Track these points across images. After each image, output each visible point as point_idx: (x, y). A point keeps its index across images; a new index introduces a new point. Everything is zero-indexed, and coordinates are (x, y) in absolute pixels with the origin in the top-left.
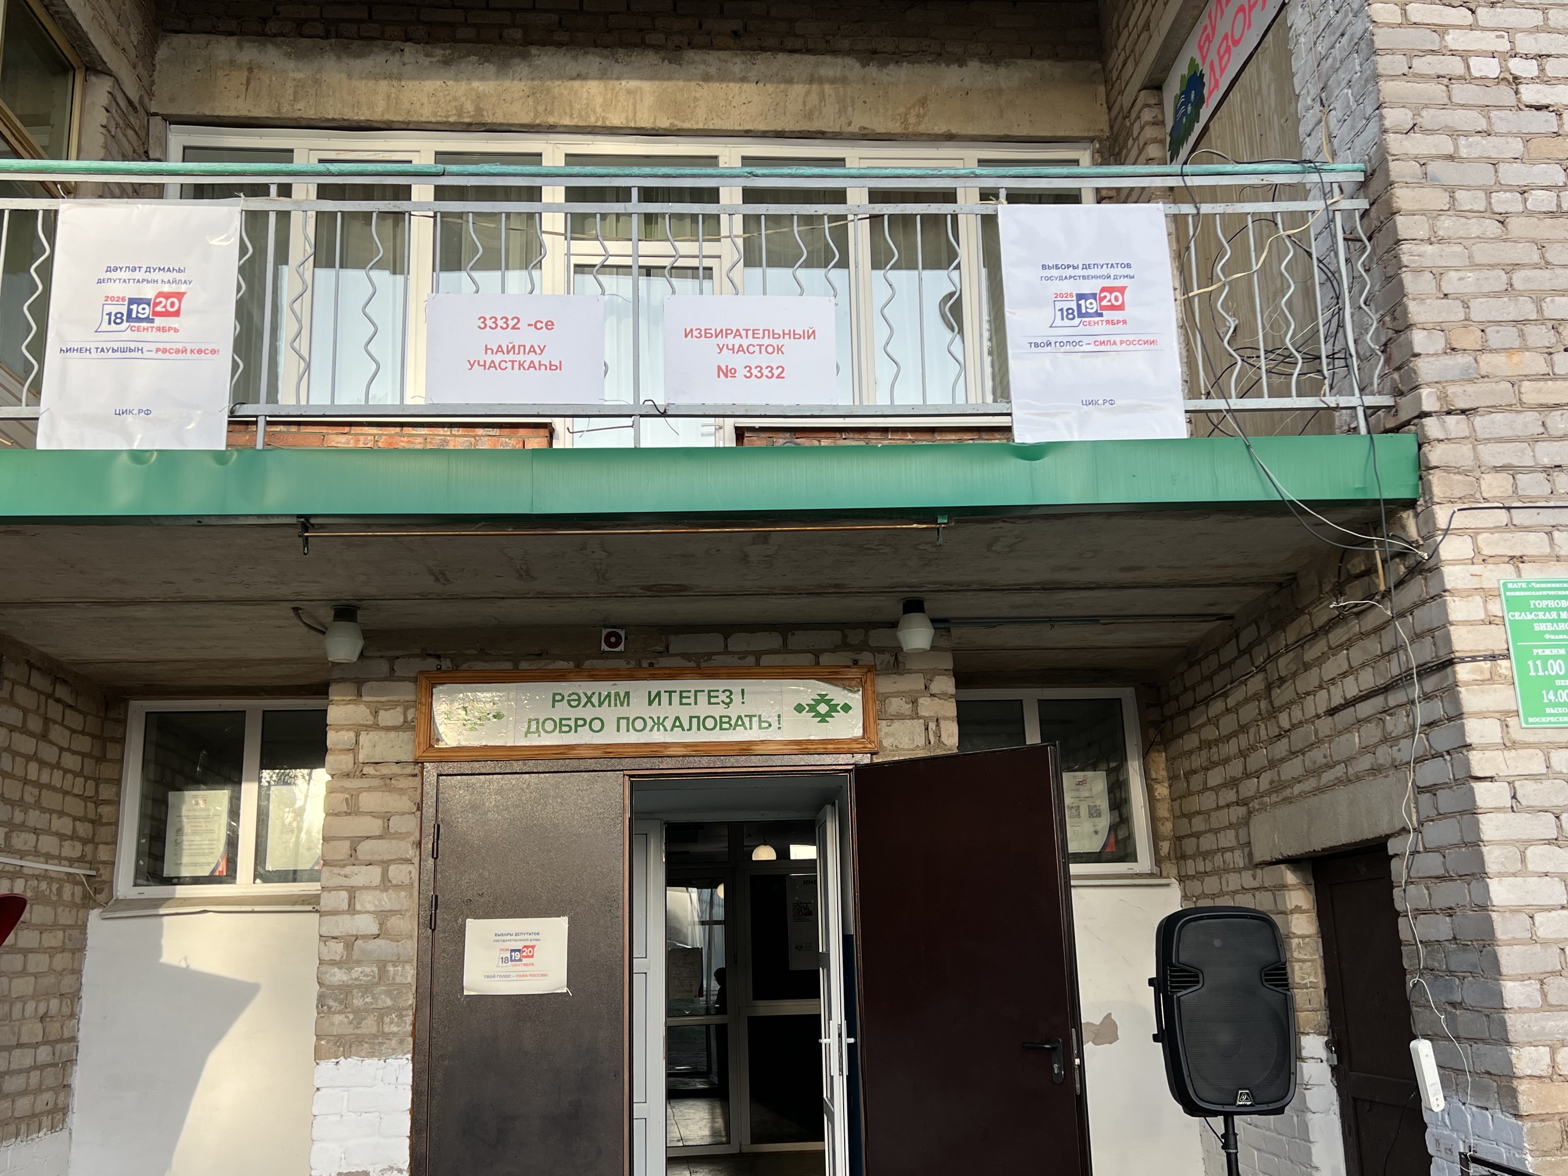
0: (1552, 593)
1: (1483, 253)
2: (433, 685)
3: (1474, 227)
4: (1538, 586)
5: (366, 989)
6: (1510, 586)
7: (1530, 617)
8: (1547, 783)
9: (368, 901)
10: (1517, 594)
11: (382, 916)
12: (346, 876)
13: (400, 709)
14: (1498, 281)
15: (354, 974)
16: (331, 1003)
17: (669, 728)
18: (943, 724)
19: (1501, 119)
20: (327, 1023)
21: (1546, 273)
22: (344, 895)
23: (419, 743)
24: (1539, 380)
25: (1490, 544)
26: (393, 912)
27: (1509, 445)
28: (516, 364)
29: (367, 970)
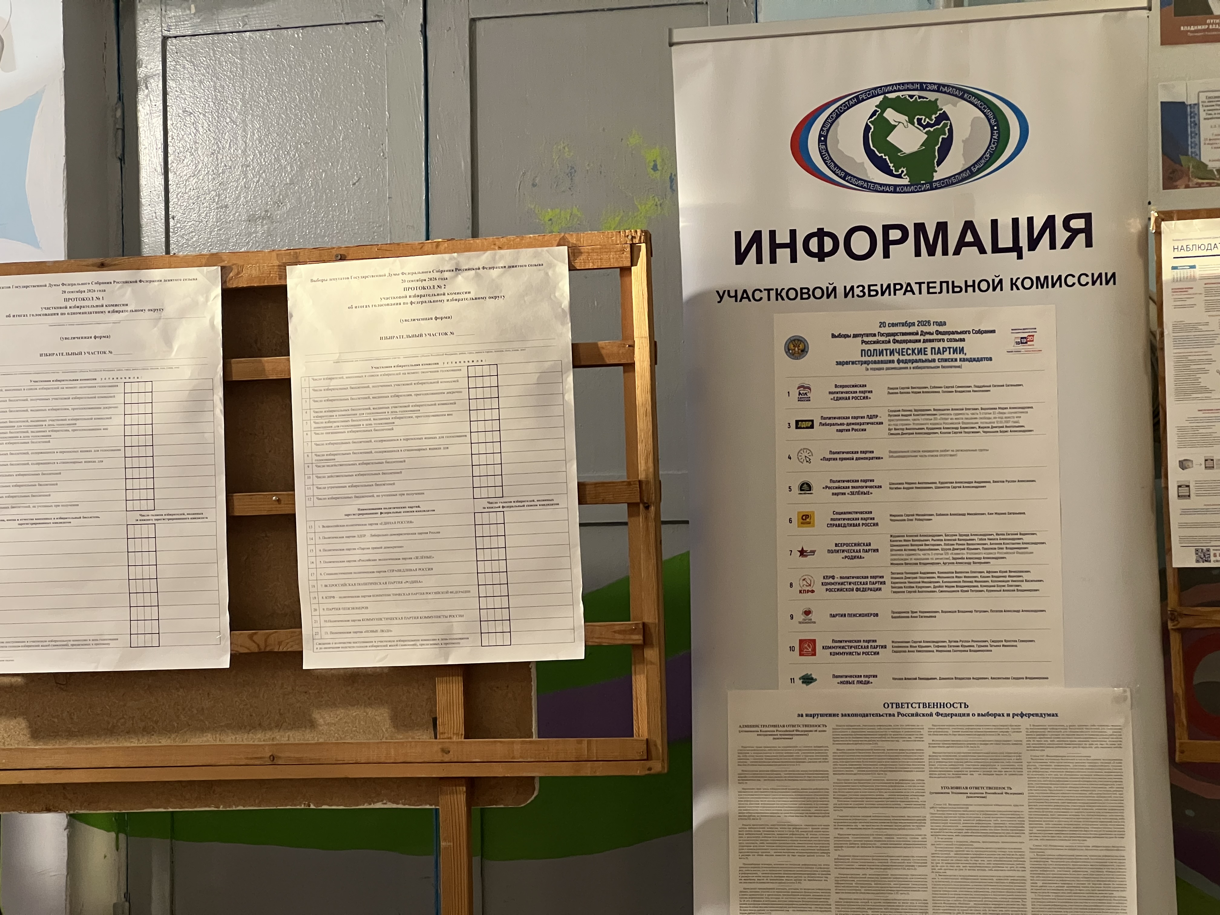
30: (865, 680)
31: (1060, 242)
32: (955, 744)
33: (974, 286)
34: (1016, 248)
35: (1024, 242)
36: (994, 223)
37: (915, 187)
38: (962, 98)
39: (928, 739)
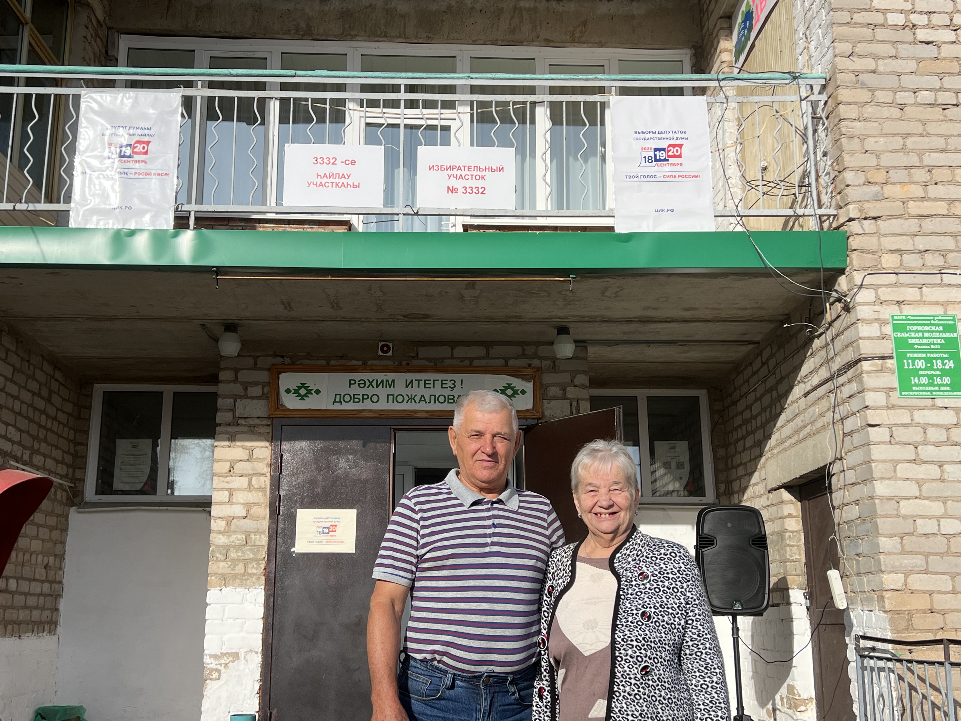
0: (920, 322)
1: (889, 127)
2: (280, 373)
3: (886, 112)
4: (912, 318)
5: (238, 547)
6: (896, 318)
7: (907, 335)
8: (911, 429)
9: (240, 497)
10: (900, 322)
11: (248, 506)
12: (227, 483)
13: (260, 387)
14: (897, 143)
15: (231, 540)
16: (218, 555)
17: (417, 402)
18: (581, 403)
19: (905, 49)
20: (216, 567)
21: (927, 139)
22: (227, 493)
23: (271, 407)
24: (919, 201)
25: (885, 294)
26: (255, 504)
27: (900, 238)
28: (334, 184)
29: (239, 537)
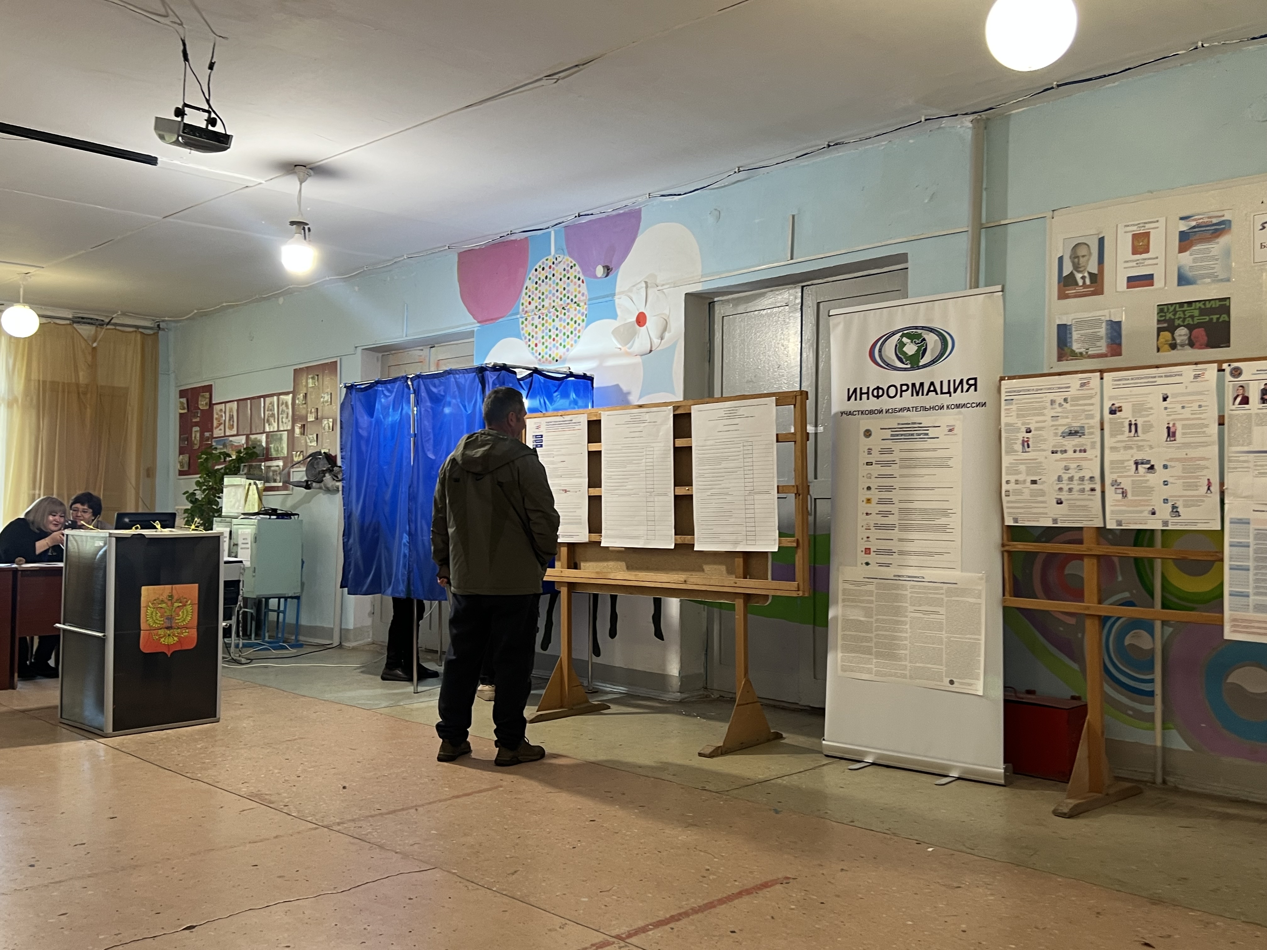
30: (888, 565)
31: (965, 389)
32: (920, 593)
33: (934, 408)
34: (949, 392)
35: (952, 390)
36: (942, 382)
37: (912, 368)
38: (931, 332)
39: (910, 590)
